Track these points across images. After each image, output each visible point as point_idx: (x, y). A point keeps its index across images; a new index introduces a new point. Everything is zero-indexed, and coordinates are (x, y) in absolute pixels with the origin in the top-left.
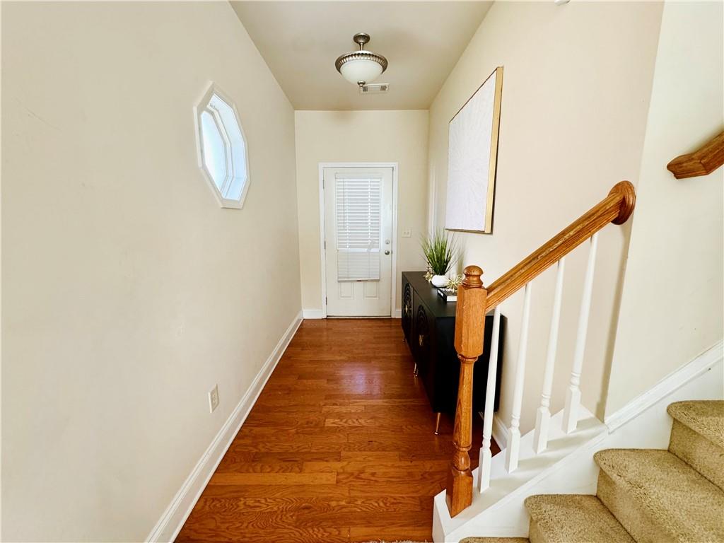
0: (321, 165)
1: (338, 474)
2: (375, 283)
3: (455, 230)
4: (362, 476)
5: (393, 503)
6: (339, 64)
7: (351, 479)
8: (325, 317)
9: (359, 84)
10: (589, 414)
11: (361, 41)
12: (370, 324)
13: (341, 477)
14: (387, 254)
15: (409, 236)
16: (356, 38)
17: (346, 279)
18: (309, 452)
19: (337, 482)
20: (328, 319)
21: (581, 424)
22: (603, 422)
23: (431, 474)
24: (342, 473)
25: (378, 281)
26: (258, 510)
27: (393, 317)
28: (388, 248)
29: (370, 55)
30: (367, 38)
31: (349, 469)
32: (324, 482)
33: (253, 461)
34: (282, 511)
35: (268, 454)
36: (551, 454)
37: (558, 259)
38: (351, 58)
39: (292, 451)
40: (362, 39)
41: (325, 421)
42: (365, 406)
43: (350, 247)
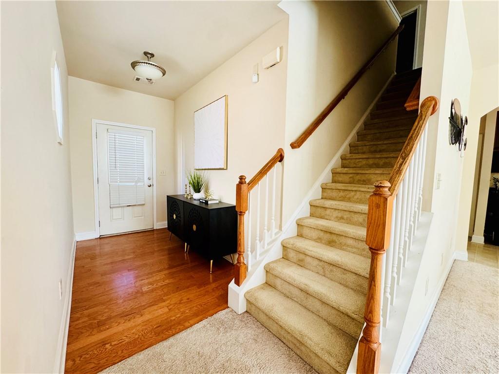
0: (94, 121)
1: (168, 307)
2: (141, 207)
3: (205, 169)
4: (182, 302)
5: (204, 304)
6: (134, 65)
7: (176, 305)
8: (99, 237)
9: (147, 79)
10: (277, 230)
11: (149, 56)
12: (140, 235)
13: (170, 307)
14: (150, 186)
15: (164, 174)
16: (146, 53)
17: (117, 206)
18: (141, 306)
19: (169, 310)
20: (101, 238)
21: (276, 234)
22: (282, 230)
23: (217, 288)
24: (169, 306)
25: (144, 205)
26: (124, 343)
27: (155, 228)
28: (150, 182)
29: (156, 66)
30: (152, 55)
31: (172, 303)
32: (161, 313)
33: (98, 326)
34: (143, 335)
35: (109, 318)
36: (269, 247)
37: (266, 173)
38: (143, 64)
39: (127, 310)
40: (149, 55)
41: (141, 289)
42: (165, 274)
43: (120, 182)
